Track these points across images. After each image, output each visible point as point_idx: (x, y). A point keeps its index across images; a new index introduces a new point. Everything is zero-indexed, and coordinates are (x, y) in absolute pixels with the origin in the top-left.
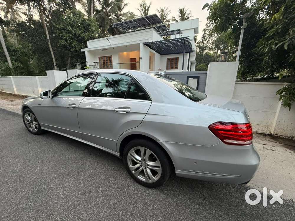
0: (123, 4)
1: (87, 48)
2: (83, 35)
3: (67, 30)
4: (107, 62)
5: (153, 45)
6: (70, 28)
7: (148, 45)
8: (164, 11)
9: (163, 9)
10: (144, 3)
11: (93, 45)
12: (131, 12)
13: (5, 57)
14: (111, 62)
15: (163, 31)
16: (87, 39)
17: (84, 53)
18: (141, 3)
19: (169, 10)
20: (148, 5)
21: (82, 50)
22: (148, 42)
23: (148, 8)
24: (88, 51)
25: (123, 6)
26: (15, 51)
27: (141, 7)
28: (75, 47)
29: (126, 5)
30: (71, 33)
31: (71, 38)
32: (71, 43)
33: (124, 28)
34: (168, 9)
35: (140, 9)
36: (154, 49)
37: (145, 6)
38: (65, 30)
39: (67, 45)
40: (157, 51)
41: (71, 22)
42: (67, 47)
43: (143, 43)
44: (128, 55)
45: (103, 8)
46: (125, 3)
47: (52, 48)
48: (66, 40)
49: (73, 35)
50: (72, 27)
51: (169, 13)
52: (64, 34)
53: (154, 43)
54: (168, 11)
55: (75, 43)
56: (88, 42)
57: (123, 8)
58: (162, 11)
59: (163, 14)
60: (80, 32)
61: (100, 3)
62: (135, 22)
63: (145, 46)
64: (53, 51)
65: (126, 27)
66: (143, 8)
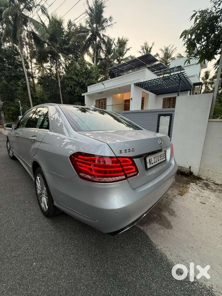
0: (125, 49)
1: (87, 92)
2: (84, 82)
3: (73, 79)
4: (102, 105)
5: (145, 85)
6: (74, 77)
7: (139, 85)
8: (169, 49)
9: (168, 47)
10: (146, 45)
11: (92, 89)
12: (132, 55)
13: (29, 102)
14: (105, 104)
15: (160, 70)
16: (88, 85)
17: (84, 96)
18: (143, 45)
19: (175, 47)
20: (150, 46)
21: (83, 95)
22: (139, 83)
23: (151, 49)
24: (87, 95)
25: (125, 52)
26: (36, 98)
27: (143, 49)
28: (78, 93)
29: (128, 49)
30: (75, 81)
31: (75, 85)
32: (75, 89)
33: (120, 71)
34: (173, 47)
35: (142, 51)
36: (146, 89)
37: (146, 48)
38: (71, 79)
39: (72, 91)
40: (151, 91)
41: (76, 72)
42: (72, 93)
43: (134, 84)
44: (122, 97)
45: (106, 56)
46: (128, 48)
47: (62, 95)
48: (71, 87)
49: (76, 82)
50: (77, 75)
51: (174, 51)
52: (70, 82)
53: (146, 83)
54: (173, 49)
55: (78, 89)
56: (88, 87)
57: (126, 53)
58: (167, 50)
59: (167, 53)
60: (82, 79)
61: (103, 52)
62: (128, 64)
63: (137, 86)
64: (62, 97)
65: (121, 70)
66: (145, 50)
